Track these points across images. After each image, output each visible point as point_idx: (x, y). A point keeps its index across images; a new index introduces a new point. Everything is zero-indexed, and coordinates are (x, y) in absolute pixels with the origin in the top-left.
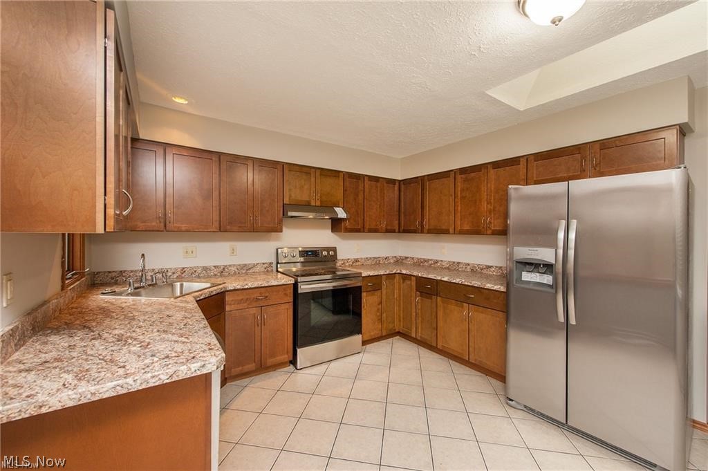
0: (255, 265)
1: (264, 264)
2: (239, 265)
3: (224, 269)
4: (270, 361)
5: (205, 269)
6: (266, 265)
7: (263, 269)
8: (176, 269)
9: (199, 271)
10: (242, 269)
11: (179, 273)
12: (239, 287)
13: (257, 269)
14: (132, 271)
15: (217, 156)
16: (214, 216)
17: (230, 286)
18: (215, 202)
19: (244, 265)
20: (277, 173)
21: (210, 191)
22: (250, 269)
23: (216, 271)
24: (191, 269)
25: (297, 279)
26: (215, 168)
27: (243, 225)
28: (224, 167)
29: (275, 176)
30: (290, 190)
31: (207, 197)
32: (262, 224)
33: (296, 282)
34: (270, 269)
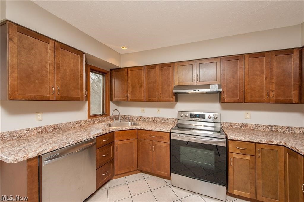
0: (168, 119)
1: (172, 119)
2: (161, 118)
3: (155, 119)
5: (148, 118)
6: (174, 120)
7: (172, 122)
8: (138, 117)
9: (146, 118)
10: (162, 120)
11: (139, 118)
12: (142, 128)
13: (169, 121)
14: (127, 116)
15: (144, 67)
16: (143, 95)
17: (139, 127)
18: (143, 89)
19: (163, 118)
20: (171, 69)
21: (141, 84)
22: (166, 120)
23: (151, 120)
24: (143, 117)
25: (171, 130)
26: (143, 73)
27: (154, 99)
28: (146, 72)
29: (170, 71)
30: (178, 78)
31: (141, 86)
32: (163, 98)
33: (171, 132)
34: (176, 122)
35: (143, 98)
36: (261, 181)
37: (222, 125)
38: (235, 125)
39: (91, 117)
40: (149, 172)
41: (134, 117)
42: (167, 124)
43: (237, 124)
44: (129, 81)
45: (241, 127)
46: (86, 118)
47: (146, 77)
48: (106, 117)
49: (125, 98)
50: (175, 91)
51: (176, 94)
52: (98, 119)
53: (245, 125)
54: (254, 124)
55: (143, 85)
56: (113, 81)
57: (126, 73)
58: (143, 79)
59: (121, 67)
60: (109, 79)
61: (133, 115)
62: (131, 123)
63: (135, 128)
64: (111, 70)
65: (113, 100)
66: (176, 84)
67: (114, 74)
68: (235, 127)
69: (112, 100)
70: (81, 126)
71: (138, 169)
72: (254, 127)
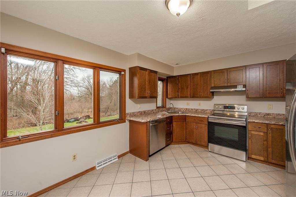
0: (207, 110)
1: (210, 110)
2: (201, 109)
3: (197, 110)
4: (199, 143)
5: (192, 109)
7: (210, 112)
8: (185, 108)
9: (190, 109)
11: (185, 110)
12: (189, 115)
13: (208, 112)
15: (190, 75)
16: (189, 93)
17: (187, 115)
18: (189, 89)
19: (203, 110)
20: (209, 75)
21: (188, 86)
22: (205, 111)
23: (194, 110)
24: (188, 109)
25: (208, 116)
26: (189, 79)
27: (197, 96)
28: (191, 78)
29: (208, 77)
30: (214, 81)
31: (187, 88)
32: (203, 95)
33: (208, 117)
34: (213, 112)
35: (189, 96)
36: (271, 149)
37: (250, 115)
38: (259, 114)
39: (158, 108)
40: (194, 143)
41: (182, 109)
42: (206, 113)
43: (262, 114)
44: (179, 85)
45: (265, 115)
46: (155, 108)
47: (191, 81)
48: (164, 109)
49: (176, 96)
50: (211, 91)
51: (213, 93)
52: (160, 109)
53: (268, 114)
54: (276, 114)
55: (189, 86)
56: (168, 85)
57: (177, 79)
58: (189, 83)
59: (174, 75)
60: (166, 84)
61: (181, 108)
62: (181, 112)
63: (184, 115)
64: (167, 77)
65: (169, 97)
66: (213, 85)
67: (169, 80)
68: (260, 116)
69: (167, 98)
70: (153, 113)
71: (187, 141)
72: (276, 115)
